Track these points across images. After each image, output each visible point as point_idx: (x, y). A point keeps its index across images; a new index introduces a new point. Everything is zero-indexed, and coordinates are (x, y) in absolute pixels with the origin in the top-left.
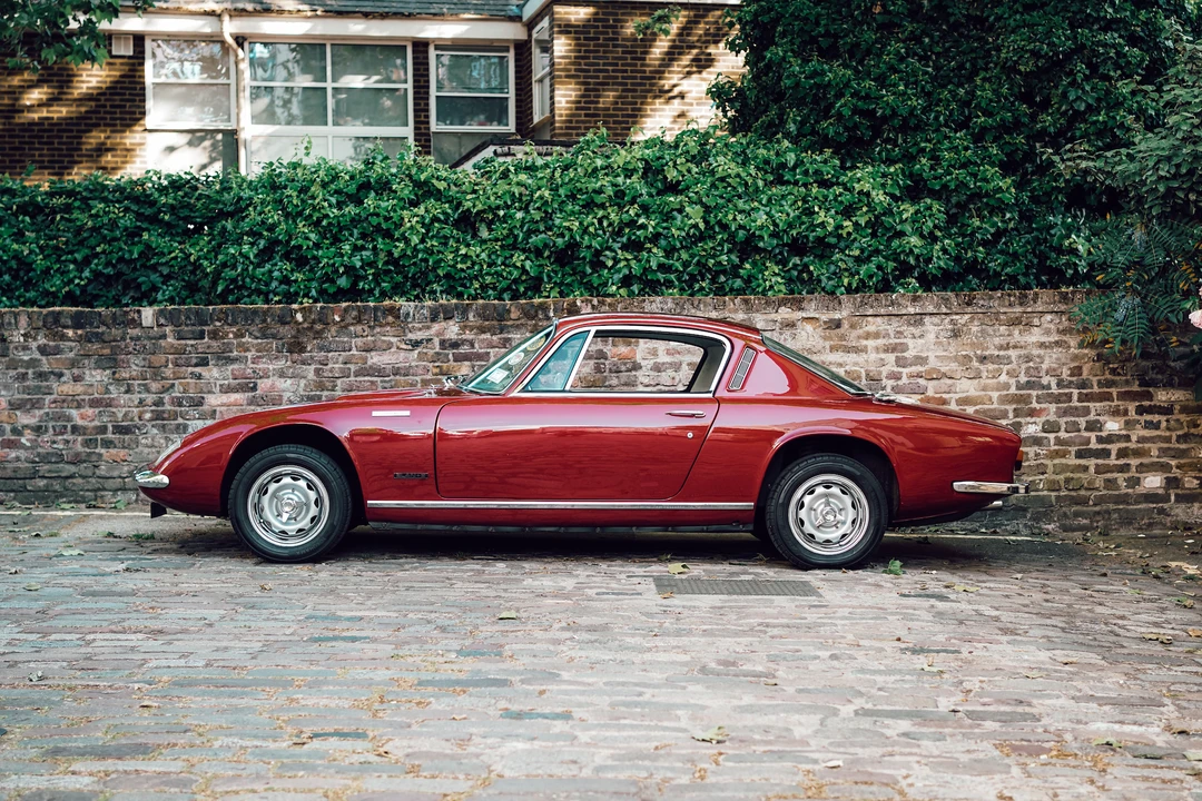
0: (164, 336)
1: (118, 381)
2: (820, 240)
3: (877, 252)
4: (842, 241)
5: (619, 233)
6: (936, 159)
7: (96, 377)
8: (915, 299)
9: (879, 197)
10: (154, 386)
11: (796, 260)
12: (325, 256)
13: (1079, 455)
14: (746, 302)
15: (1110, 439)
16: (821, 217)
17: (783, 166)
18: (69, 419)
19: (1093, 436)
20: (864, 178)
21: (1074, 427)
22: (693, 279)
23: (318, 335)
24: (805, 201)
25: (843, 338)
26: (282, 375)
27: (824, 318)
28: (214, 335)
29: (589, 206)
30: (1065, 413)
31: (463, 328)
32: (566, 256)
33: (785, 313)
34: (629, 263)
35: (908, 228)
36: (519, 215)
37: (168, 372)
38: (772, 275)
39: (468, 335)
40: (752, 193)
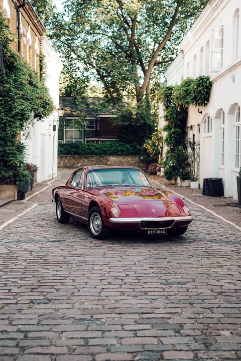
0: (78, 157)
2: (124, 150)
3: (128, 152)
6: (133, 144)
7: (73, 160)
8: (128, 156)
9: (128, 147)
12: (86, 151)
17: (121, 144)
18: (71, 163)
22: (114, 154)
24: (123, 147)
27: (123, 157)
28: (81, 157)
31: (98, 157)
32: (104, 151)
33: (120, 157)
34: (109, 152)
35: (130, 150)
37: (78, 160)
38: (120, 153)
40: (119, 147)
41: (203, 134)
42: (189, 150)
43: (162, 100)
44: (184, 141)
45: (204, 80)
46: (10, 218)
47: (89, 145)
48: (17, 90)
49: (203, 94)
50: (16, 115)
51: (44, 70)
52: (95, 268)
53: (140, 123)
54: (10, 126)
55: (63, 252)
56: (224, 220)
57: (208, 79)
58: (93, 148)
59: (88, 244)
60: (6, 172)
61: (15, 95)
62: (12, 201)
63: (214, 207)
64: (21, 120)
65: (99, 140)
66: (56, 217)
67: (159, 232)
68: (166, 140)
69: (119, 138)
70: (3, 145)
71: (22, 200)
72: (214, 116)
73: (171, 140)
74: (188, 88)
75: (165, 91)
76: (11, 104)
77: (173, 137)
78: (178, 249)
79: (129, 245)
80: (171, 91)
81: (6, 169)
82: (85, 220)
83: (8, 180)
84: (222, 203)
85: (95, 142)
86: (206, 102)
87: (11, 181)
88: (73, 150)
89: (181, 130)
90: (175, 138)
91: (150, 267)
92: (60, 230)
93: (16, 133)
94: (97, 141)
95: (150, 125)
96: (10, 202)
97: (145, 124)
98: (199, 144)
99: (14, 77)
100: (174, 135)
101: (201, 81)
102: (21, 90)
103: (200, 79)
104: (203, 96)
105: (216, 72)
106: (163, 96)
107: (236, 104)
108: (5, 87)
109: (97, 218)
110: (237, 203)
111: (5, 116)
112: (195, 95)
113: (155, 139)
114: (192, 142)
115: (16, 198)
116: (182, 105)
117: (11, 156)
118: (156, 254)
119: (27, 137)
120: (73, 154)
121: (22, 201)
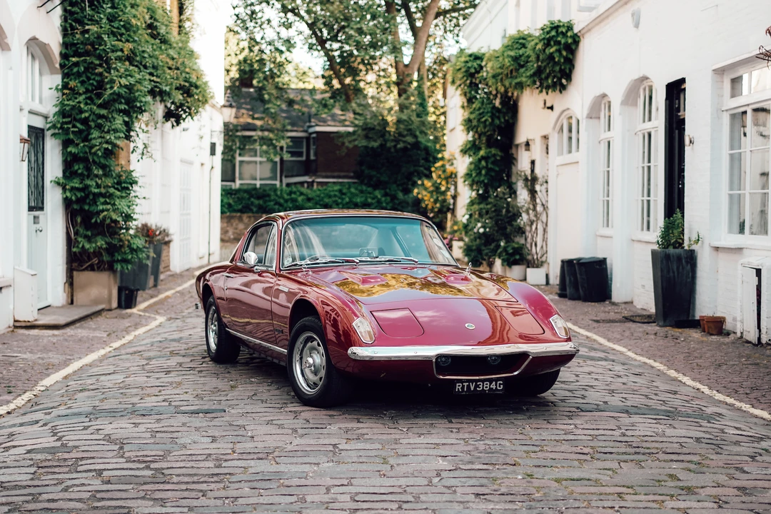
17: (363, 190)
20: (377, 193)
41: (555, 159)
42: (523, 195)
43: (458, 83)
44: (509, 176)
45: (560, 30)
46: (90, 350)
47: (290, 193)
48: (118, 40)
49: (558, 63)
50: (114, 101)
51: (187, 13)
52: (309, 499)
53: (404, 142)
54: (99, 127)
55: (214, 445)
56: (630, 354)
57: (570, 28)
58: (300, 199)
59: (288, 421)
60: (89, 239)
61: (113, 51)
62: (103, 310)
63: (595, 325)
64: (126, 112)
65: (313, 182)
66: (205, 347)
67: (487, 386)
68: (468, 175)
69: (359, 176)
70: (82, 174)
71: (130, 308)
72: (586, 112)
73: (479, 174)
74: (521, 52)
75: (467, 62)
76: (101, 74)
77: (483, 167)
78: (545, 435)
79: (403, 424)
80: (478, 62)
81: (89, 233)
82: (281, 354)
83: (95, 261)
84: (612, 316)
85: (306, 185)
86: (564, 81)
87: (101, 262)
88: (256, 202)
89: (501, 151)
90: (489, 170)
91: (477, 495)
92: (212, 382)
93: (115, 145)
94: (311, 184)
95: (426, 149)
96: (98, 313)
97: (417, 145)
98: (547, 182)
99: (109, 10)
100: (487, 162)
101: (553, 33)
102: (128, 41)
103: (552, 29)
104: (557, 68)
105: (590, 9)
106: (460, 75)
107: (645, 78)
108: (87, 31)
109: (313, 349)
110: (649, 316)
111: (86, 104)
112: (539, 67)
113: (439, 177)
114: (530, 178)
115: (115, 304)
116: (506, 91)
117: (102, 200)
118: (485, 452)
119: (143, 154)
120: (257, 212)
121: (129, 311)
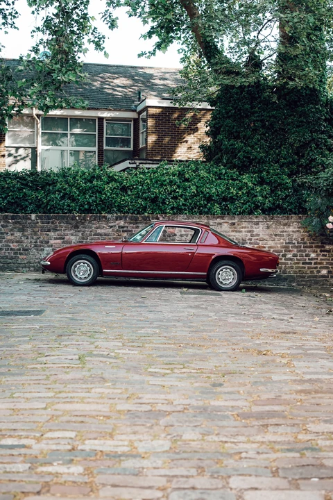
0: (38, 223)
1: (24, 236)
2: (231, 197)
3: (249, 201)
4: (238, 198)
5: (170, 194)
6: (268, 172)
7: (18, 234)
8: (257, 217)
9: (250, 184)
10: (35, 237)
11: (224, 203)
12: (81, 199)
13: (303, 264)
14: (207, 217)
15: (312, 259)
16: (232, 190)
17: (221, 174)
18: (10, 246)
19: (307, 258)
20: (246, 178)
21: (302, 256)
22: (193, 208)
23: (83, 223)
24: (227, 185)
25: (235, 228)
26: (72, 235)
27: (230, 222)
28: (53, 223)
29: (162, 185)
30: (299, 251)
31: (125, 223)
32: (154, 200)
33: (219, 220)
34: (173, 203)
35: (258, 194)
36: (140, 187)
37: (39, 233)
38: (217, 208)
39: (126, 225)
40: (211, 182)
